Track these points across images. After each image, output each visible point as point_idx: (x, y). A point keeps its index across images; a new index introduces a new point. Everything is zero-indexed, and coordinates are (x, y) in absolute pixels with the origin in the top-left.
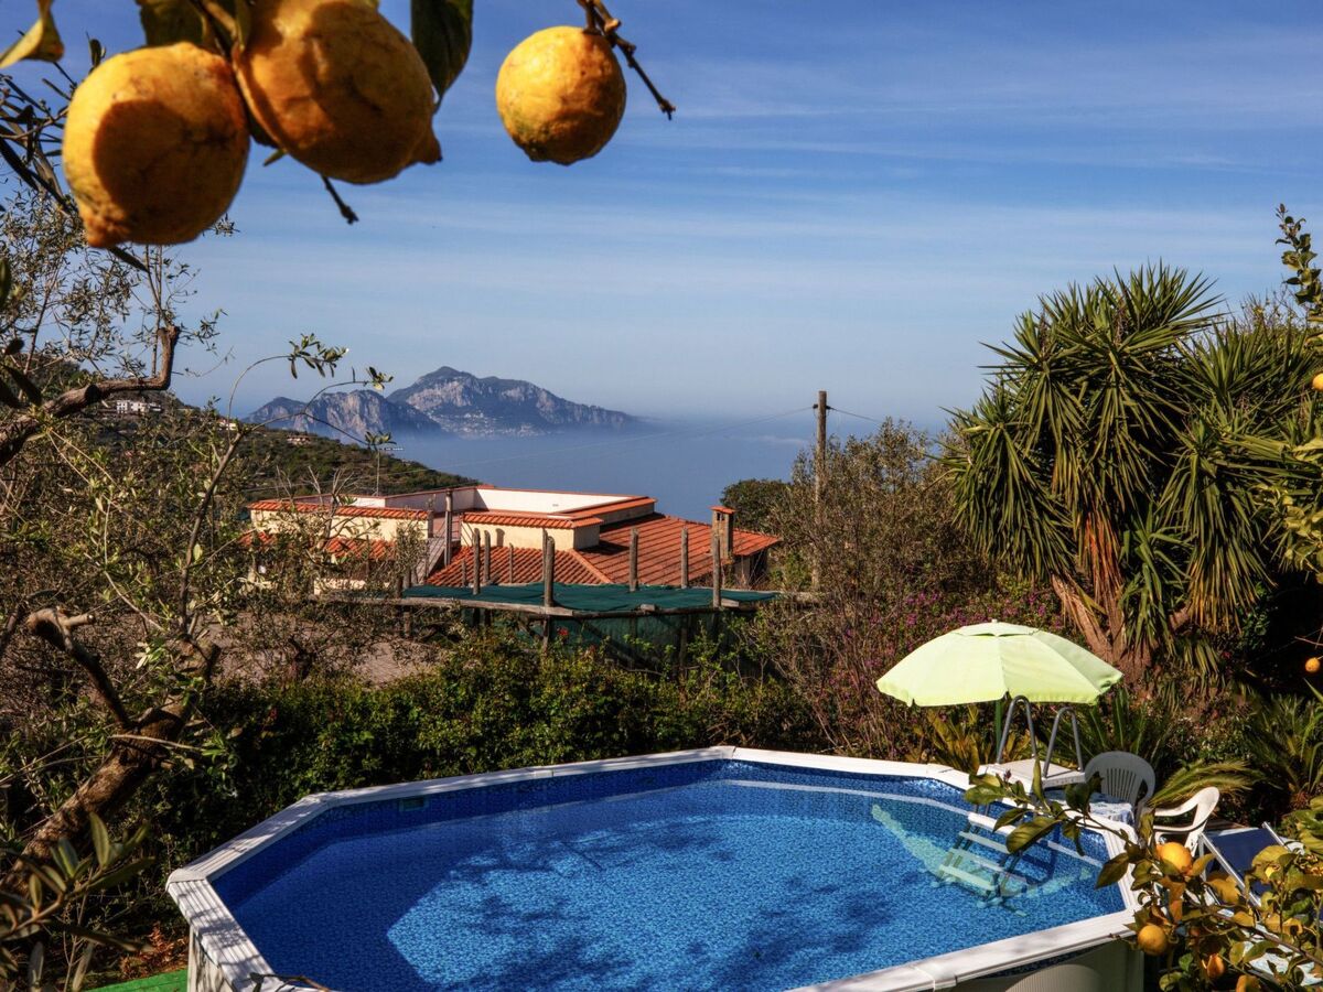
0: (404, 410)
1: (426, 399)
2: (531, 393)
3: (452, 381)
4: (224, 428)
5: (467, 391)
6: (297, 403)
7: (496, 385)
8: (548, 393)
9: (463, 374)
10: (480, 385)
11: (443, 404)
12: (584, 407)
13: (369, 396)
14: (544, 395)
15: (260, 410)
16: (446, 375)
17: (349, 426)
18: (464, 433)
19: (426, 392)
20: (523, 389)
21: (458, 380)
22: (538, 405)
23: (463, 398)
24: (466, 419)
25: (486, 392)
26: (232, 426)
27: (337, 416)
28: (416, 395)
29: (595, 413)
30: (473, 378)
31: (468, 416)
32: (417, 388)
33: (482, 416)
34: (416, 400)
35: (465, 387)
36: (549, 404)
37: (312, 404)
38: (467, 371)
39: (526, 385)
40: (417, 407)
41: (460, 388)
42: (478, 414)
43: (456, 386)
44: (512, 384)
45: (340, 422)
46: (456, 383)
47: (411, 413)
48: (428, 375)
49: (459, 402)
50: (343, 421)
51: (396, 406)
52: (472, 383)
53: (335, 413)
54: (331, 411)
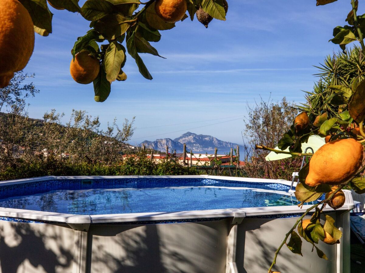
0: (178, 143)
1: (183, 141)
2: (212, 139)
3: (190, 135)
4: (131, 148)
5: (194, 138)
6: (150, 142)
7: (202, 136)
8: (216, 138)
9: (193, 134)
10: (198, 137)
11: (188, 142)
12: (226, 143)
13: (168, 140)
14: (215, 139)
15: (141, 144)
16: (189, 134)
17: (163, 148)
18: (193, 150)
19: (184, 139)
20: (209, 137)
21: (192, 135)
22: (213, 142)
23: (193, 140)
24: (194, 146)
25: (199, 138)
26: (133, 148)
27: (160, 145)
28: (181, 139)
29: (229, 144)
30: (196, 135)
31: (194, 145)
32: (181, 138)
33: (198, 145)
34: (181, 141)
35: (194, 137)
36: (217, 141)
37: (154, 142)
38: (194, 133)
39: (210, 136)
40: (181, 143)
41: (193, 138)
42: (197, 144)
43: (191, 137)
44: (206, 136)
45: (161, 147)
46: (191, 136)
47: (180, 144)
48: (184, 134)
49: (192, 141)
50: (162, 147)
51: (175, 142)
52: (196, 136)
53: (160, 144)
54: (159, 144)
